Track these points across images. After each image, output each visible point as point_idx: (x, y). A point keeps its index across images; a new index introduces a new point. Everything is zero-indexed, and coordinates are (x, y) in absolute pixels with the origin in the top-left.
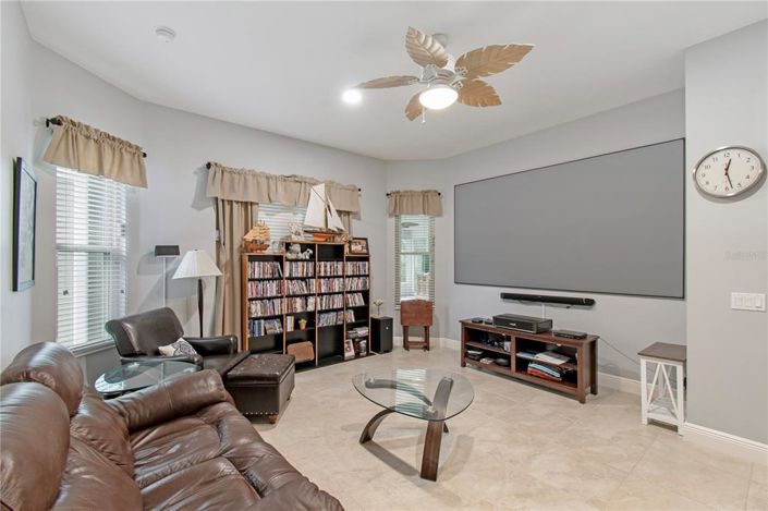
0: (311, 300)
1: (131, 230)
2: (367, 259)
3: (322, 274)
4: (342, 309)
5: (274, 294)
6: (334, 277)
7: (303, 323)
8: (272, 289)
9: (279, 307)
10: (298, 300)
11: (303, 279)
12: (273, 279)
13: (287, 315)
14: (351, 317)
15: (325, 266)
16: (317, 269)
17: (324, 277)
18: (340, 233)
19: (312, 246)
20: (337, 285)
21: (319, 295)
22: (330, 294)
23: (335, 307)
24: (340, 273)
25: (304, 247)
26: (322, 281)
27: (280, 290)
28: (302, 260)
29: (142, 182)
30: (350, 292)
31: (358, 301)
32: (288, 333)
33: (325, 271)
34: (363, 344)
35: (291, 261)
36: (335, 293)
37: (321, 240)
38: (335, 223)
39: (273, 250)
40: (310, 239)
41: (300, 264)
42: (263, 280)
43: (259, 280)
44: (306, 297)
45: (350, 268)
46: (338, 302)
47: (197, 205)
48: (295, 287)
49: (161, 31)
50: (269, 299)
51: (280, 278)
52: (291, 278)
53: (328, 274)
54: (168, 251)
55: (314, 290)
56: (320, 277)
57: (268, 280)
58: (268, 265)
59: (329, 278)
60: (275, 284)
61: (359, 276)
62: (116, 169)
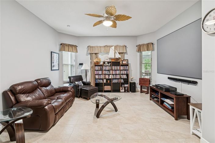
0: (110, 76)
1: (76, 61)
2: (128, 65)
3: (113, 69)
4: (119, 79)
5: (101, 74)
6: (117, 70)
7: (109, 81)
8: (100, 72)
9: (102, 77)
10: (107, 75)
11: (108, 70)
12: (101, 70)
13: (104, 79)
14: (122, 81)
15: (114, 67)
16: (112, 68)
17: (114, 70)
18: (119, 58)
19: (110, 62)
20: (118, 72)
21: (112, 75)
22: (116, 75)
23: (117, 78)
24: (119, 69)
25: (108, 63)
26: (113, 71)
27: (102, 73)
28: (108, 66)
29: (77, 52)
30: (122, 74)
31: (125, 77)
32: (104, 83)
33: (114, 69)
34: (126, 88)
35: (105, 66)
36: (117, 74)
37: (114, 61)
38: (118, 56)
39: (102, 63)
40: (110, 60)
41: (107, 67)
42: (98, 70)
43: (97, 70)
44: (109, 75)
45: (122, 68)
46: (118, 77)
47: (87, 55)
48: (107, 72)
49: (68, 26)
50: (100, 75)
51: (102, 70)
52: (105, 70)
53: (115, 69)
54: (81, 64)
55: (111, 73)
56: (113, 70)
57: (99, 70)
58: (99, 67)
59: (115, 70)
60: (101, 71)
61: (125, 70)
62: (72, 50)
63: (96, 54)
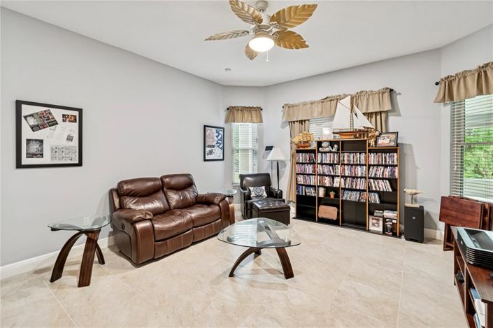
0: (337, 180)
2: (395, 151)
3: (346, 162)
4: (365, 191)
5: (311, 172)
6: (357, 165)
7: (332, 194)
8: (309, 169)
9: (313, 180)
10: (327, 178)
11: (330, 165)
12: (310, 163)
13: (319, 187)
14: (375, 198)
15: (349, 156)
16: (341, 159)
17: (348, 165)
18: (365, 132)
19: (337, 142)
20: (360, 171)
21: (342, 177)
22: (354, 178)
23: (358, 188)
24: (363, 162)
25: (332, 144)
26: (346, 167)
27: (314, 171)
28: (330, 152)
29: (261, 121)
30: (375, 178)
31: (385, 186)
32: (319, 198)
33: (348, 160)
34: (389, 225)
35: (322, 153)
36: (358, 178)
38: (362, 123)
39: (314, 146)
40: (338, 137)
41: (328, 155)
42: (305, 163)
43: (302, 164)
44: (333, 177)
45: (373, 159)
46: (361, 184)
47: (283, 127)
48: (326, 170)
49: (226, 70)
50: (308, 175)
51: (314, 163)
52: (322, 164)
53: (352, 163)
54: (269, 148)
55: (339, 173)
56: (345, 165)
57: (308, 164)
58: (307, 156)
59: (352, 165)
60: (311, 167)
61: (386, 166)
62: (250, 118)
63: (301, 122)
